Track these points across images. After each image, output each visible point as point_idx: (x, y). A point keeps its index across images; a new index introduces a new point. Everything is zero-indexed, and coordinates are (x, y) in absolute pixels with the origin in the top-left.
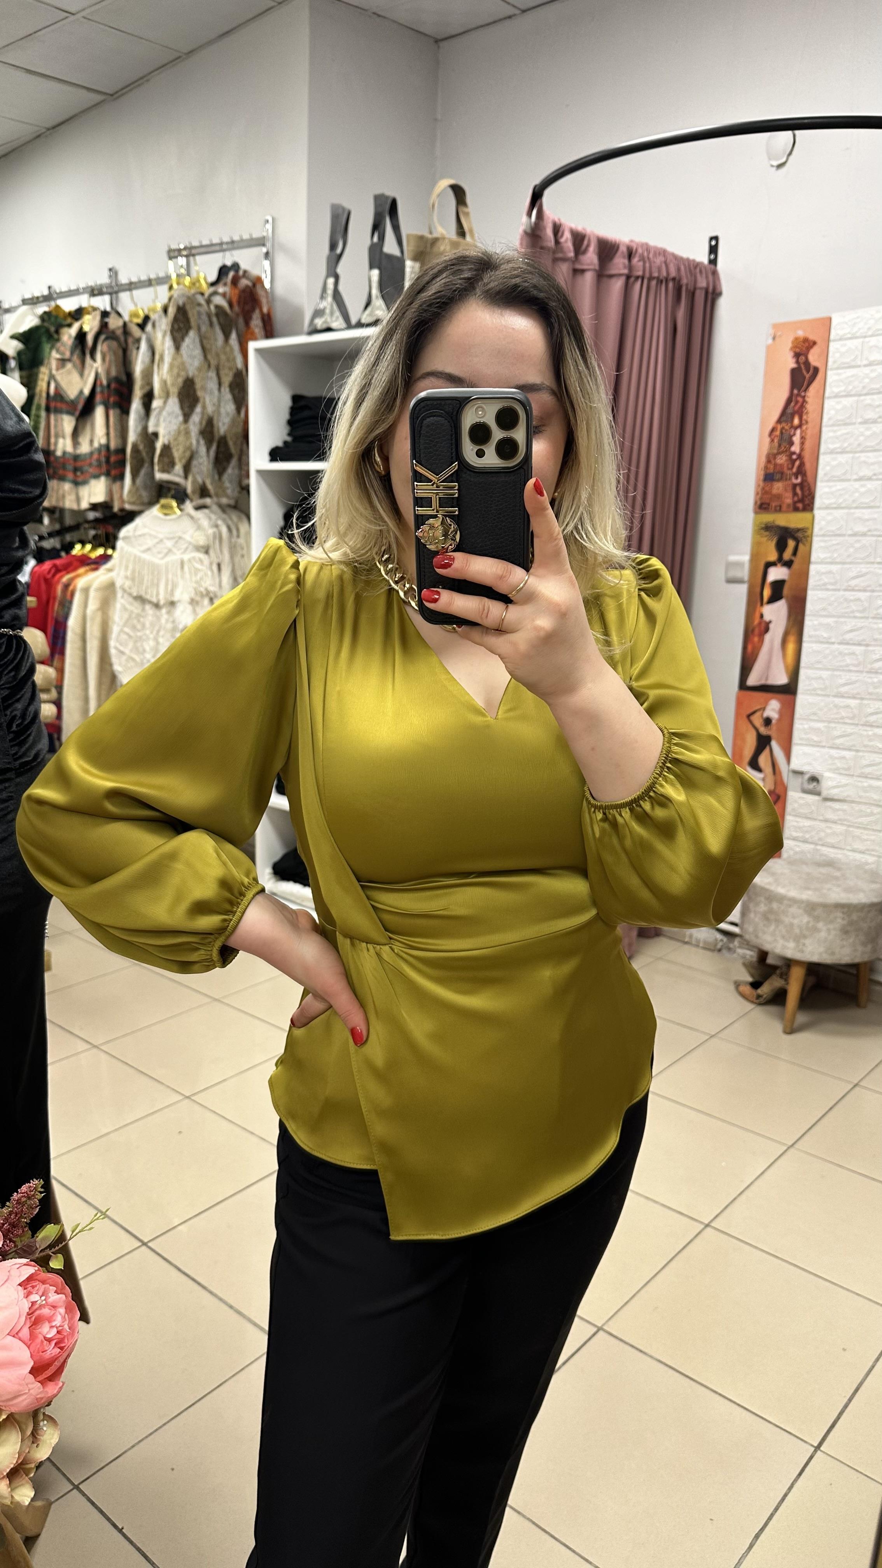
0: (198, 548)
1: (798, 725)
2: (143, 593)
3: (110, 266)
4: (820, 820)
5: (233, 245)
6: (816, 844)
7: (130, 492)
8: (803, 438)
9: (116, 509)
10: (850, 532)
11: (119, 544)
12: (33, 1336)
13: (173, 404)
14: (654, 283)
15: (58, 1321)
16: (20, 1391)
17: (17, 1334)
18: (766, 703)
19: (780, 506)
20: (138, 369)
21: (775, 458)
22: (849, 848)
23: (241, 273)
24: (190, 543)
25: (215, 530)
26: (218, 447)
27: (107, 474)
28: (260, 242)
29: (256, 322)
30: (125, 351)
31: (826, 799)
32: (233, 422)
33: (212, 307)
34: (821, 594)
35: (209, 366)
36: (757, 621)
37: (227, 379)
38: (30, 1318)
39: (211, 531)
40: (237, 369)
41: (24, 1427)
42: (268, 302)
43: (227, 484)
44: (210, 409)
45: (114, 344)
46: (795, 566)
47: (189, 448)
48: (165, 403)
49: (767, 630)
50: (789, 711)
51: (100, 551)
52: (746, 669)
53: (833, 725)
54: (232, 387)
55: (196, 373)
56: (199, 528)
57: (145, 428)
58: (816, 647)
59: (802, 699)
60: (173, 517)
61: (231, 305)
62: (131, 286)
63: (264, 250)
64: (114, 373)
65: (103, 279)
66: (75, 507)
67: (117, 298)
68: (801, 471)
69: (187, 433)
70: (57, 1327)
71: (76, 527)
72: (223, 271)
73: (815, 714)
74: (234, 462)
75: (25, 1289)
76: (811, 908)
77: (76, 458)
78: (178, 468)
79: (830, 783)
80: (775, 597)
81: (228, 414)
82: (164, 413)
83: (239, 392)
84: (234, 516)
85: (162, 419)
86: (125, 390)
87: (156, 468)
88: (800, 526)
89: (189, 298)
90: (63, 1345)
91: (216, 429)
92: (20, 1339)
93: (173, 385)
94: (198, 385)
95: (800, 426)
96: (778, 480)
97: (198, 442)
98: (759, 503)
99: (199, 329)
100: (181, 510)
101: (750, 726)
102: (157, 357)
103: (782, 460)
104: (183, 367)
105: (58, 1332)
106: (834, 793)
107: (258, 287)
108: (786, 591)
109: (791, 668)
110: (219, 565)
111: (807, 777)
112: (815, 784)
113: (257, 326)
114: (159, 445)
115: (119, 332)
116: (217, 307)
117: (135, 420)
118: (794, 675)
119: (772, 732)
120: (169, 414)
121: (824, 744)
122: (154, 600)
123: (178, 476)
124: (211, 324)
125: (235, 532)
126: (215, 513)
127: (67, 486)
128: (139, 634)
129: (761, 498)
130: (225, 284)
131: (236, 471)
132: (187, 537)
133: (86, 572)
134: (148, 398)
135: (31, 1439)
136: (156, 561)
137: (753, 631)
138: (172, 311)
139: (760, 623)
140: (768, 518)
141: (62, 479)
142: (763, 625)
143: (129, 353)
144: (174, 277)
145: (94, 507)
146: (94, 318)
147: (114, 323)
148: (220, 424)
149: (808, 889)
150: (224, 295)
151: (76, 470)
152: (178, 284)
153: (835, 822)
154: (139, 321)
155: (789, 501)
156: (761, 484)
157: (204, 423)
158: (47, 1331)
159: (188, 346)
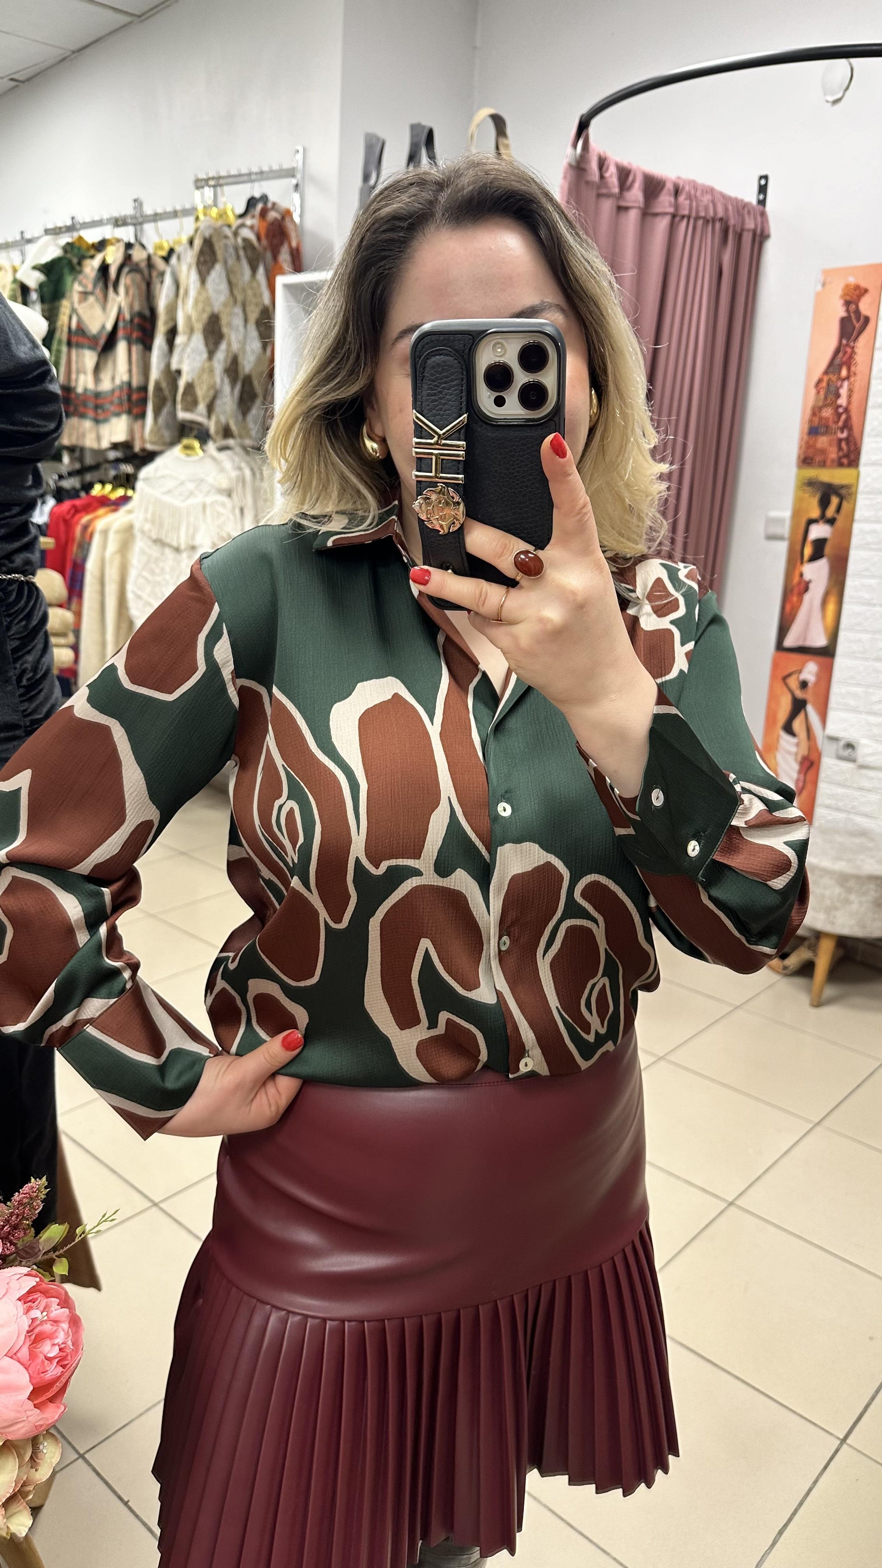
0: (220, 491)
1: (837, 690)
2: (163, 538)
3: (135, 197)
4: (854, 788)
5: (263, 176)
6: (849, 812)
7: (151, 431)
8: (850, 391)
9: (137, 448)
11: (139, 485)
12: (33, 1355)
13: (198, 340)
14: (700, 223)
15: (60, 1338)
16: (17, 1419)
17: (15, 1354)
18: (803, 665)
19: (825, 460)
20: (162, 304)
21: (820, 411)
23: (269, 205)
24: (212, 486)
25: (238, 473)
26: (243, 386)
27: (129, 412)
28: (290, 173)
29: (284, 256)
30: (149, 285)
31: (862, 767)
32: (259, 361)
33: (239, 240)
34: (863, 554)
35: (235, 302)
36: (796, 579)
37: (253, 316)
38: (30, 1336)
39: (234, 474)
40: (264, 306)
41: (22, 1452)
42: (297, 236)
43: (250, 425)
44: (235, 347)
45: (138, 277)
46: (839, 523)
47: (213, 386)
48: (189, 339)
49: (806, 589)
50: (826, 674)
51: (120, 492)
52: (783, 630)
53: (871, 690)
54: (258, 323)
55: (222, 308)
56: (222, 470)
57: (168, 365)
58: (857, 608)
59: (841, 662)
60: (195, 458)
61: (259, 238)
62: (156, 217)
63: (294, 181)
64: (137, 307)
65: (128, 210)
66: (95, 446)
67: (142, 230)
68: (847, 425)
69: (211, 370)
70: (59, 1345)
71: (96, 467)
72: (251, 203)
73: (854, 678)
74: (258, 402)
75: (25, 1303)
76: (843, 879)
77: (97, 395)
78: (202, 407)
79: (866, 750)
80: (816, 556)
82: (189, 350)
83: (265, 329)
84: (258, 458)
85: (186, 356)
86: (148, 326)
87: (179, 406)
88: (844, 482)
89: (215, 230)
90: (66, 1362)
91: (240, 368)
92: (19, 1362)
93: (198, 320)
94: (224, 321)
95: (848, 378)
96: (823, 434)
97: (222, 380)
98: (802, 457)
99: (225, 263)
100: (203, 450)
101: (785, 689)
102: (182, 291)
103: (827, 413)
104: (208, 301)
105: (60, 1349)
106: (870, 760)
107: (287, 220)
108: (828, 550)
110: (242, 510)
111: (842, 743)
112: (850, 750)
113: (285, 261)
114: (182, 383)
115: (143, 265)
116: (245, 240)
117: (158, 357)
119: (808, 695)
120: (193, 351)
121: (861, 709)
122: (175, 544)
123: (201, 415)
124: (238, 258)
125: (258, 475)
126: (238, 455)
127: (88, 424)
128: (158, 579)
129: (805, 452)
130: (253, 217)
131: (261, 411)
132: (210, 480)
133: (106, 514)
134: (172, 334)
135: (30, 1465)
136: (177, 503)
137: (792, 590)
138: (198, 243)
139: (799, 583)
141: (82, 416)
142: (802, 586)
143: (152, 286)
144: (200, 208)
145: (115, 446)
146: (118, 249)
147: (138, 255)
148: (246, 362)
149: (840, 859)
150: (252, 228)
151: (97, 407)
152: (205, 214)
153: (869, 791)
154: (164, 253)
155: (833, 456)
156: (806, 438)
157: (229, 361)
158: (49, 1349)
159: (213, 281)
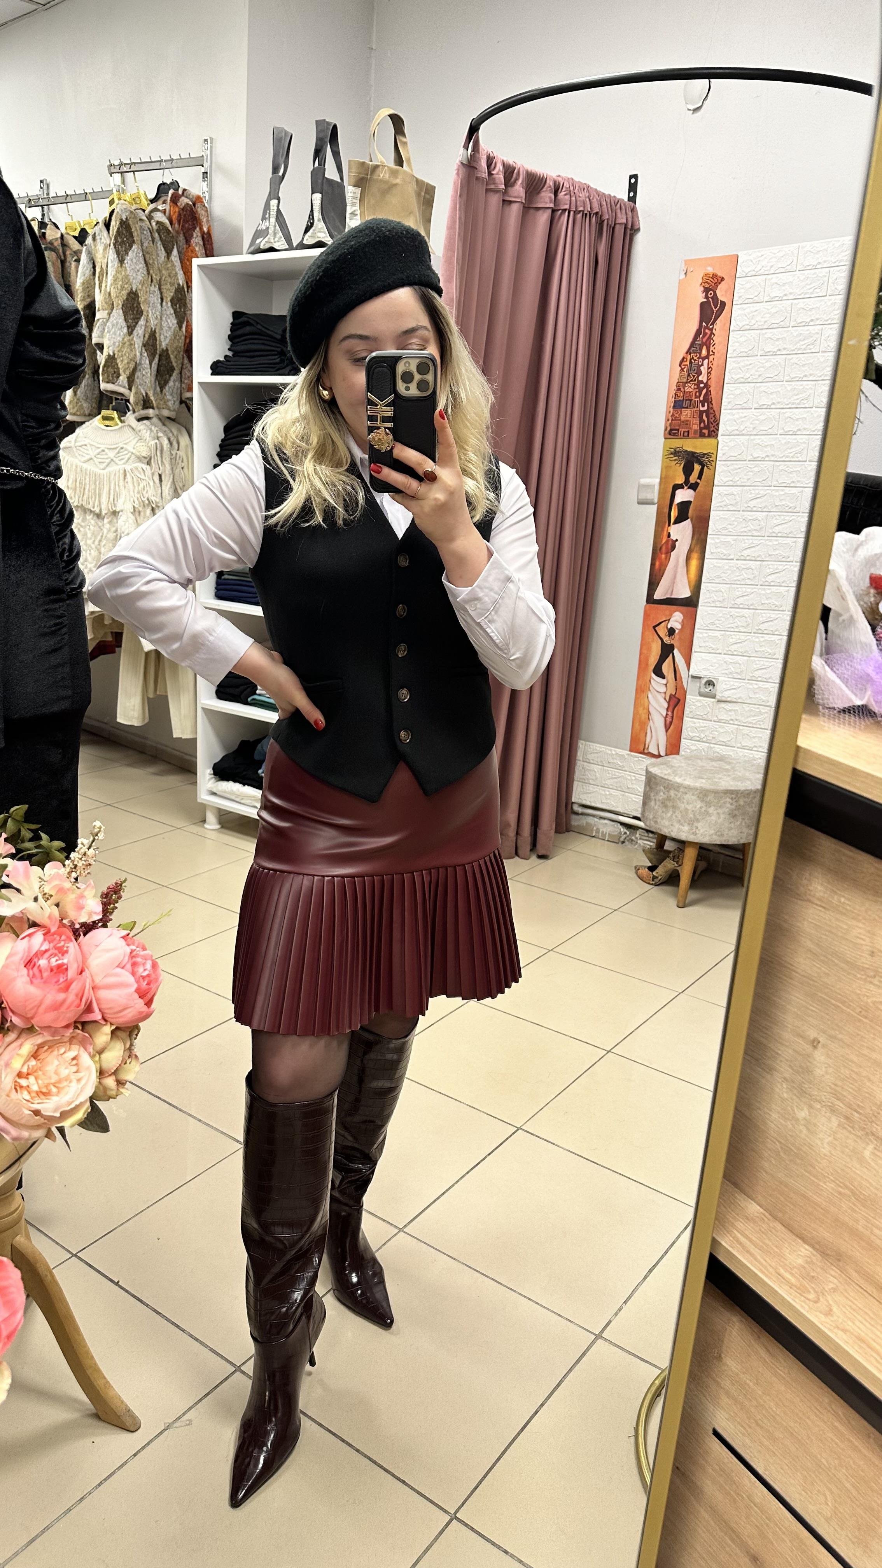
0: (140, 459)
1: (700, 633)
3: (41, 178)
4: (714, 720)
6: (709, 742)
8: (708, 368)
10: (750, 458)
13: (118, 316)
14: (579, 216)
15: (148, 967)
18: (671, 615)
19: (688, 431)
20: (78, 282)
21: (684, 388)
22: (739, 745)
23: (180, 192)
24: (132, 453)
25: (157, 441)
28: (198, 162)
29: (196, 240)
31: (720, 701)
32: (175, 335)
33: (154, 224)
34: (723, 514)
35: (152, 280)
36: (664, 539)
37: (169, 295)
38: (131, 959)
39: (153, 442)
40: (179, 285)
42: (208, 221)
43: (169, 397)
44: (153, 323)
47: (133, 359)
48: (109, 314)
49: (673, 548)
53: (727, 633)
54: (175, 303)
55: (140, 286)
56: (141, 439)
58: (717, 562)
59: (702, 610)
60: (115, 428)
61: (171, 223)
63: (203, 170)
65: (35, 190)
67: (53, 211)
68: (707, 400)
69: (131, 345)
70: (148, 971)
72: (162, 189)
73: (713, 624)
74: (177, 375)
76: (703, 794)
78: (123, 379)
79: (724, 686)
80: (681, 517)
81: (170, 328)
82: (109, 325)
83: (180, 308)
84: (174, 428)
85: (106, 331)
87: (101, 378)
88: (705, 452)
89: (131, 212)
91: (158, 343)
93: (117, 297)
94: (141, 299)
95: (707, 357)
96: (687, 408)
97: (141, 354)
98: (669, 429)
99: (142, 244)
100: (122, 421)
101: (656, 636)
102: (98, 270)
103: (690, 388)
104: (127, 280)
106: (727, 695)
107: (198, 205)
108: (691, 512)
109: (693, 583)
111: (704, 681)
112: (710, 687)
113: (197, 244)
114: (101, 358)
116: (158, 223)
118: (697, 589)
119: (675, 641)
120: (113, 325)
121: (720, 651)
122: (96, 510)
123: (124, 387)
124: (153, 241)
125: (175, 443)
126: (155, 426)
129: (670, 425)
130: (164, 202)
131: (177, 384)
132: (130, 448)
135: (128, 1052)
136: (98, 471)
138: (115, 225)
139: (667, 542)
140: (677, 443)
142: (670, 542)
144: (115, 191)
147: (51, 234)
150: (164, 212)
152: (119, 199)
153: (727, 722)
154: (77, 234)
155: (696, 427)
156: (672, 410)
158: (142, 971)
159: (131, 260)
